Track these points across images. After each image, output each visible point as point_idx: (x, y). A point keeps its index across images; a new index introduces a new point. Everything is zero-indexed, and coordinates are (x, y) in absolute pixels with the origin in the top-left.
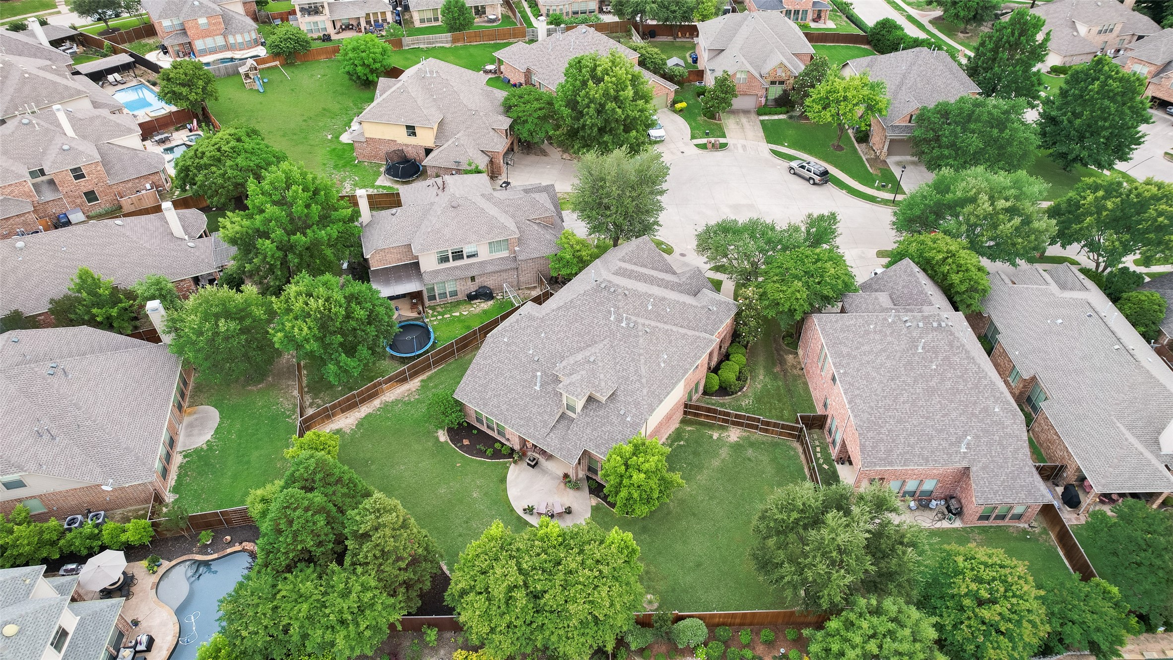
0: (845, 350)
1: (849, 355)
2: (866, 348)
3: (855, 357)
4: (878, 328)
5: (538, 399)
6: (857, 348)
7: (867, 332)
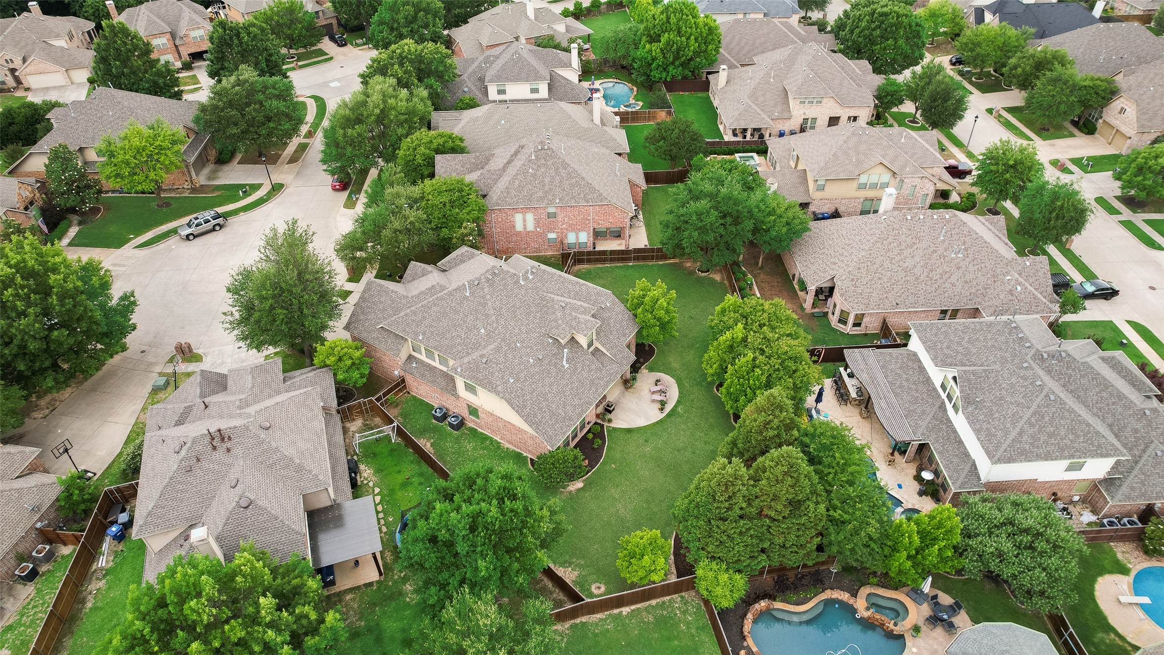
0: (540, 194)
1: (546, 192)
2: (547, 180)
3: (551, 189)
4: (535, 167)
5: (576, 369)
6: (544, 186)
7: (534, 176)
